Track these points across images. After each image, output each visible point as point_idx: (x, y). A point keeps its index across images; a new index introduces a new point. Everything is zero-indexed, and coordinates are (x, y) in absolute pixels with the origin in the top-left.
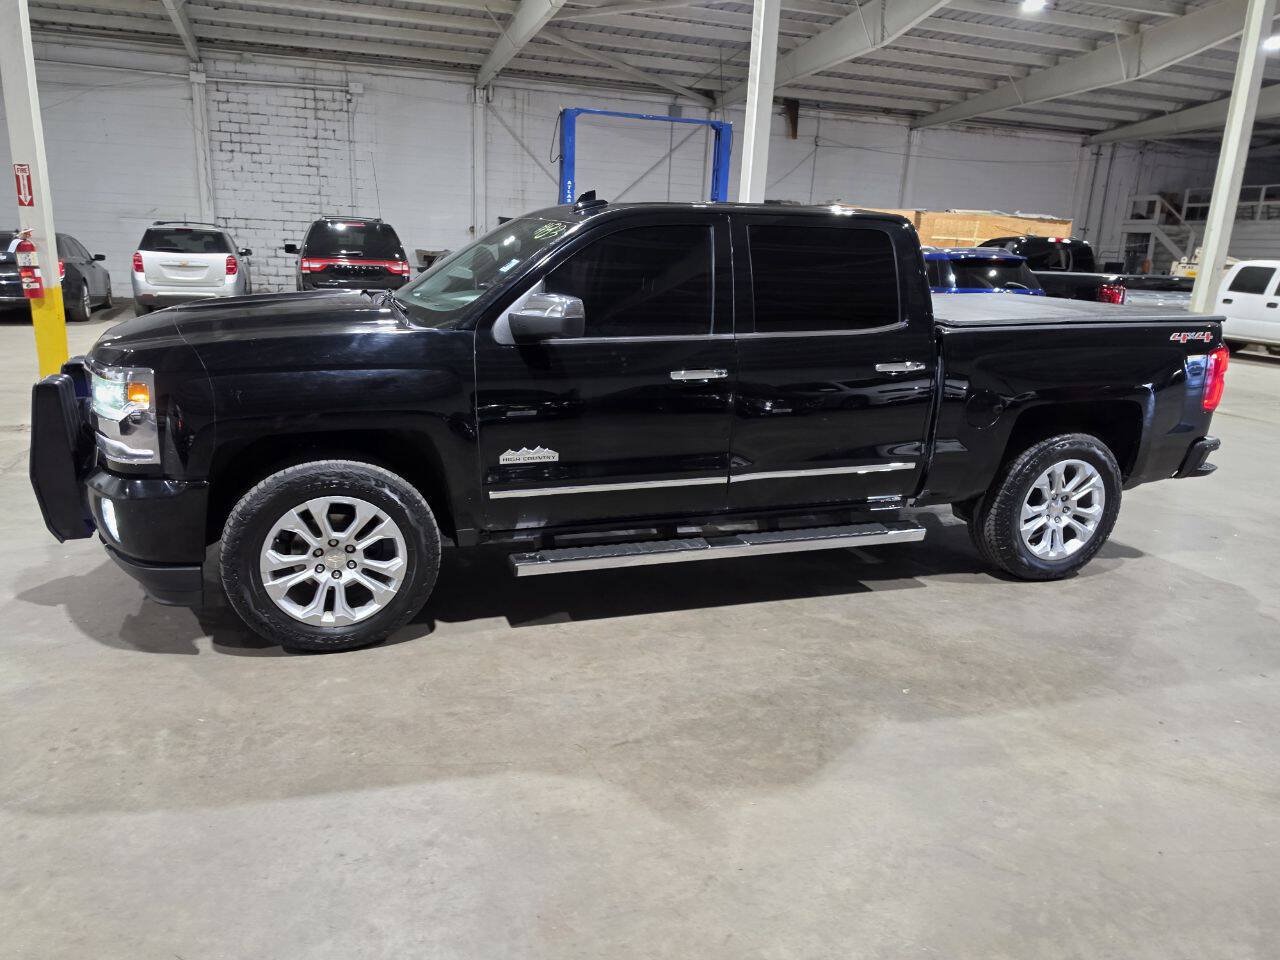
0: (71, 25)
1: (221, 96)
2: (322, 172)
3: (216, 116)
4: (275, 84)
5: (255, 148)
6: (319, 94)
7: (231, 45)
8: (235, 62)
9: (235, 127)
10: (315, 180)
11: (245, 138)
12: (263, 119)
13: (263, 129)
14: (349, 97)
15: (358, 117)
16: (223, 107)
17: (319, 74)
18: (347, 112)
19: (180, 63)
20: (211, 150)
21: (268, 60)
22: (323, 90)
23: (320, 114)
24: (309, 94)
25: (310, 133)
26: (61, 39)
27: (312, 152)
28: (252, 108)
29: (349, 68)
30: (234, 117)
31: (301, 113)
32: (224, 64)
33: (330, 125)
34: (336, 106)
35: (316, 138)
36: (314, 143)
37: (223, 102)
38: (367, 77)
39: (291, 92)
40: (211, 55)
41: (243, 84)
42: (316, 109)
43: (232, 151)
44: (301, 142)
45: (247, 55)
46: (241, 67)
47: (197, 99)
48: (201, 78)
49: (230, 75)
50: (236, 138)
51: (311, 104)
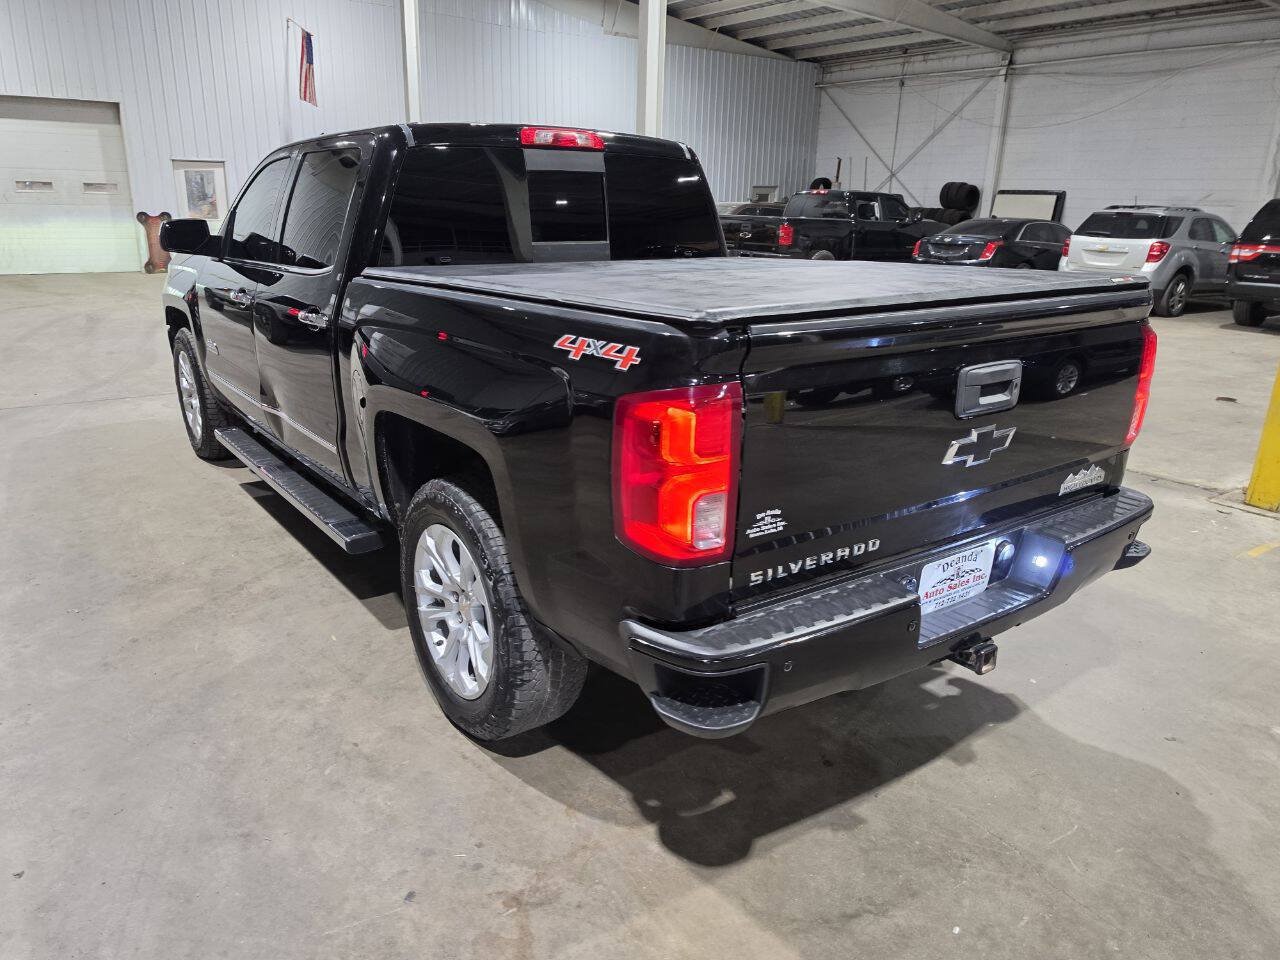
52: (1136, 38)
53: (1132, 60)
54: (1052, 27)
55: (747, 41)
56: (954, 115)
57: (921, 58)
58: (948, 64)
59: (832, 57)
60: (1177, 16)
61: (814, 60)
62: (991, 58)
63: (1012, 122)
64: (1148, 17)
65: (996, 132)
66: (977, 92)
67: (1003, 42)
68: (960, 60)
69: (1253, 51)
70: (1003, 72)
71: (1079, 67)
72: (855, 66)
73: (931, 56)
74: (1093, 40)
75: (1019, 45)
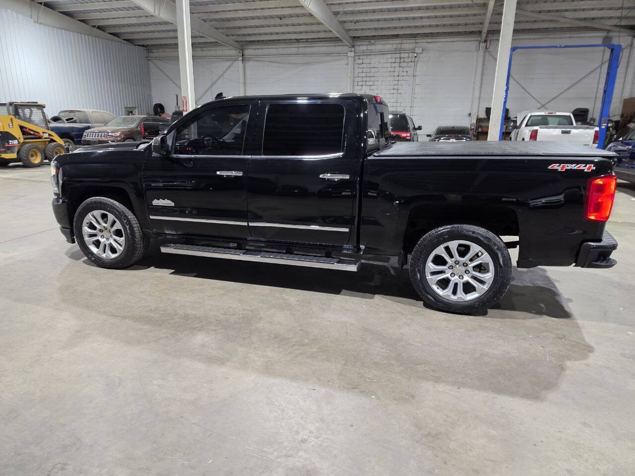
0: (307, 39)
1: (360, 61)
2: (399, 92)
3: (357, 70)
4: (383, 53)
5: (371, 83)
6: (402, 55)
7: (367, 38)
8: (368, 45)
9: (364, 75)
10: (395, 96)
11: (368, 79)
12: (376, 70)
13: (376, 74)
14: (415, 55)
15: (419, 64)
16: (360, 66)
17: (404, 46)
18: (414, 62)
19: (345, 49)
20: (353, 86)
21: (381, 42)
22: (404, 53)
23: (402, 65)
24: (398, 56)
25: (396, 74)
26: (304, 45)
27: (396, 83)
28: (372, 65)
29: (417, 41)
30: (365, 70)
31: (393, 65)
32: (363, 47)
33: (405, 69)
34: (410, 60)
35: (398, 76)
36: (397, 78)
37: (361, 64)
38: (426, 44)
39: (390, 56)
40: (358, 43)
41: (370, 55)
42: (400, 62)
43: (362, 85)
44: (392, 79)
45: (373, 41)
46: (370, 47)
47: (350, 63)
48: (352, 54)
49: (365, 51)
50: (364, 79)
51: (398, 60)
52: (293, 49)
53: (294, 58)
54: (258, 41)
55: (109, 33)
56: (221, 76)
57: (200, 49)
58: (213, 53)
59: (152, 45)
60: (307, 42)
61: (143, 46)
62: (233, 52)
63: (248, 81)
64: (296, 41)
65: (242, 85)
66: (230, 67)
67: (238, 45)
68: (219, 52)
69: (337, 58)
70: (241, 58)
71: (273, 59)
72: (165, 50)
73: (205, 49)
74: (276, 48)
75: (245, 47)
